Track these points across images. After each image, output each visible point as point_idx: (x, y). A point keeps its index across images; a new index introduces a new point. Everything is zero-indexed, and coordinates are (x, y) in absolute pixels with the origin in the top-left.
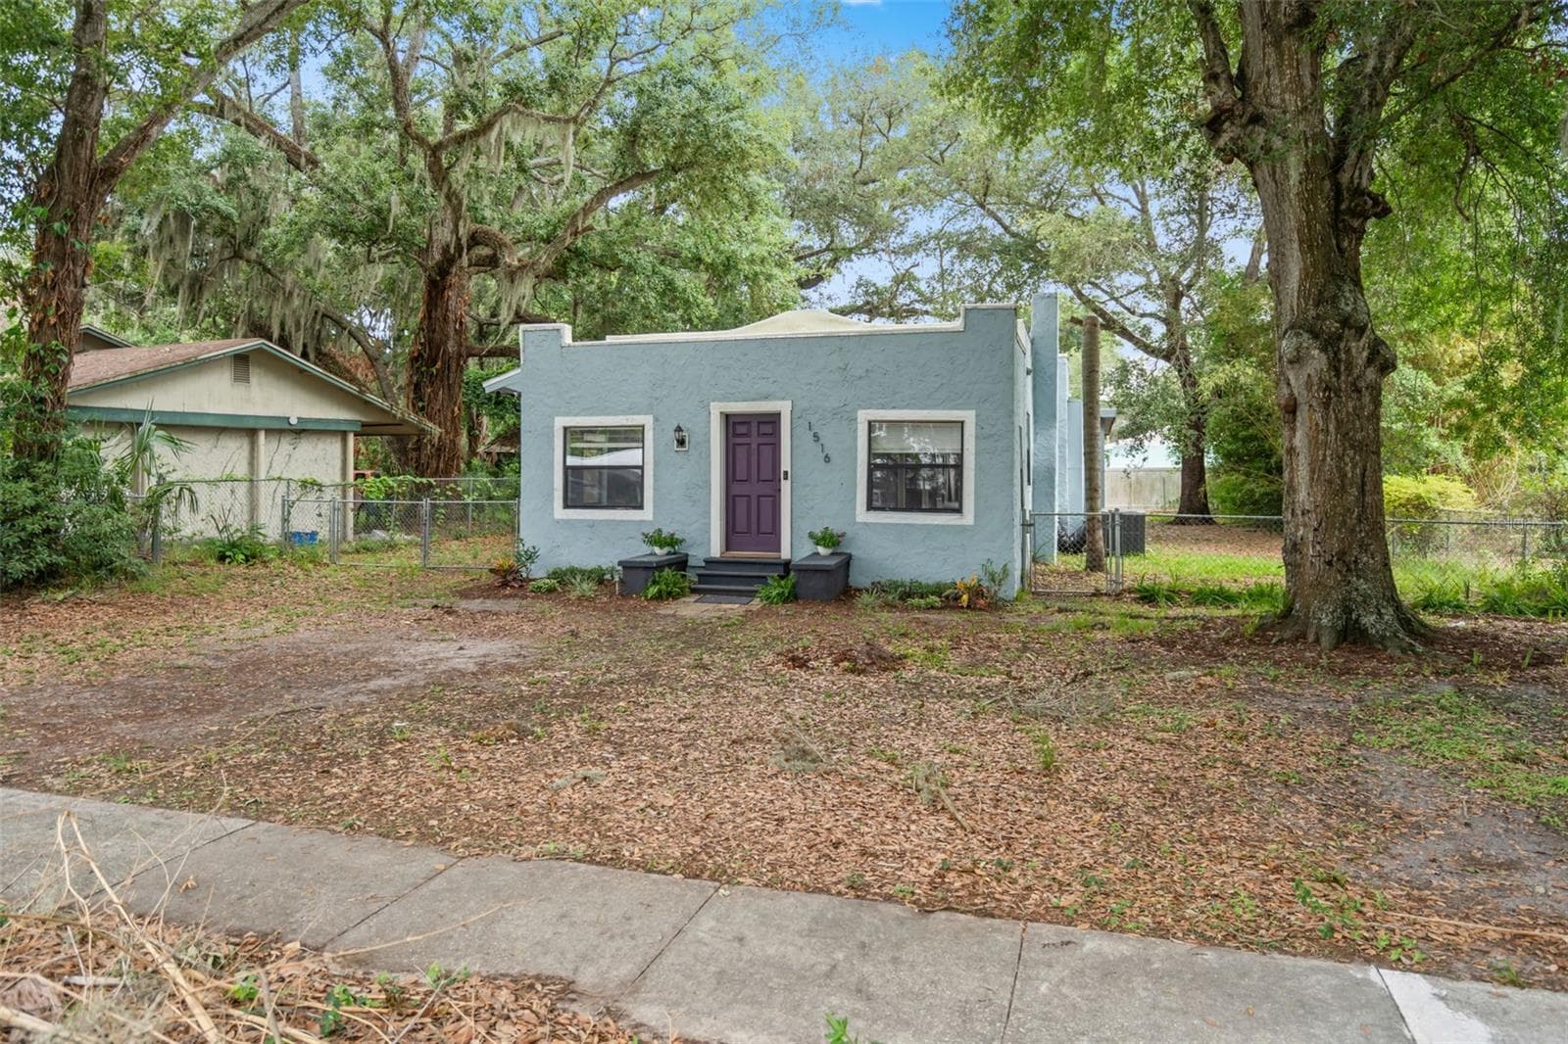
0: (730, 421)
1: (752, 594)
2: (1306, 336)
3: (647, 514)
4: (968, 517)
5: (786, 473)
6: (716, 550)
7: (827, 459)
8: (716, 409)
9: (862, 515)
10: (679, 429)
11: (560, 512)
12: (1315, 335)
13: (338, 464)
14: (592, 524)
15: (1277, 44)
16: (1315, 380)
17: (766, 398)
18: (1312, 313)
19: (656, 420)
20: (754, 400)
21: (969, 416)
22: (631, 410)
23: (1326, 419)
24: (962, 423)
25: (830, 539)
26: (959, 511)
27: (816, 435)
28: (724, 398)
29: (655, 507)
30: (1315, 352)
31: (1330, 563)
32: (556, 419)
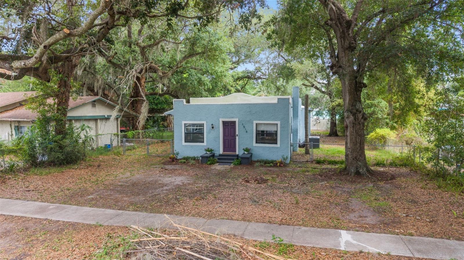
0: (224, 123)
1: (231, 163)
2: (349, 113)
3: (205, 144)
4: (278, 145)
5: (237, 135)
6: (221, 152)
7: (247, 132)
8: (221, 120)
9: (255, 144)
10: (212, 125)
11: (184, 143)
12: (351, 113)
13: (116, 126)
14: (192, 146)
15: (344, 51)
16: (351, 122)
17: (233, 118)
18: (351, 108)
19: (207, 122)
20: (230, 118)
21: (279, 123)
22: (200, 120)
23: (353, 130)
24: (277, 124)
25: (247, 150)
26: (276, 143)
27: (244, 127)
28: (223, 118)
29: (207, 142)
30: (351, 116)
31: (353, 159)
32: (183, 122)
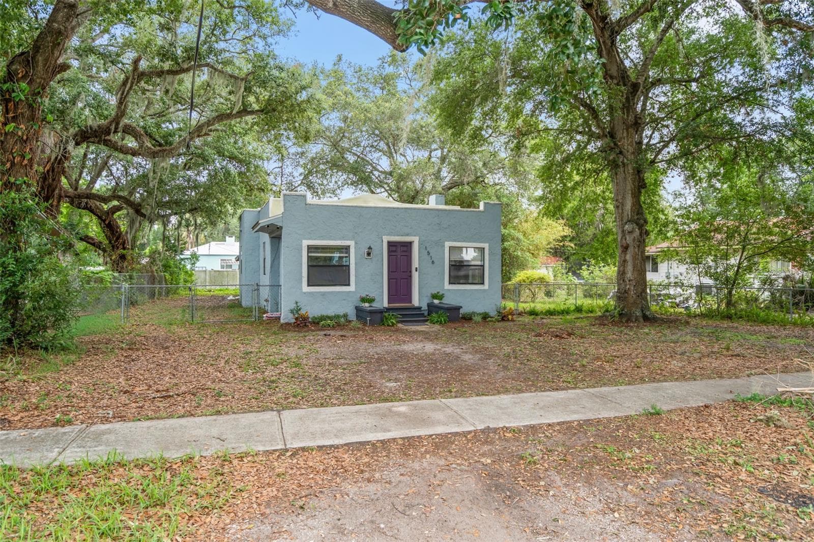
0: (391, 244)
1: (427, 321)
2: (634, 224)
3: (352, 288)
4: (486, 286)
5: (415, 269)
6: (385, 303)
7: (433, 262)
8: (386, 239)
9: (447, 286)
10: (370, 248)
11: (306, 288)
12: (637, 224)
14: (323, 294)
16: (636, 238)
17: (407, 235)
18: (636, 217)
19: (356, 243)
20: (401, 236)
21: (486, 246)
22: (343, 238)
23: (638, 250)
24: (484, 248)
25: (438, 297)
26: (483, 283)
27: (428, 253)
28: (388, 235)
29: (356, 285)
30: (637, 229)
32: (304, 241)
